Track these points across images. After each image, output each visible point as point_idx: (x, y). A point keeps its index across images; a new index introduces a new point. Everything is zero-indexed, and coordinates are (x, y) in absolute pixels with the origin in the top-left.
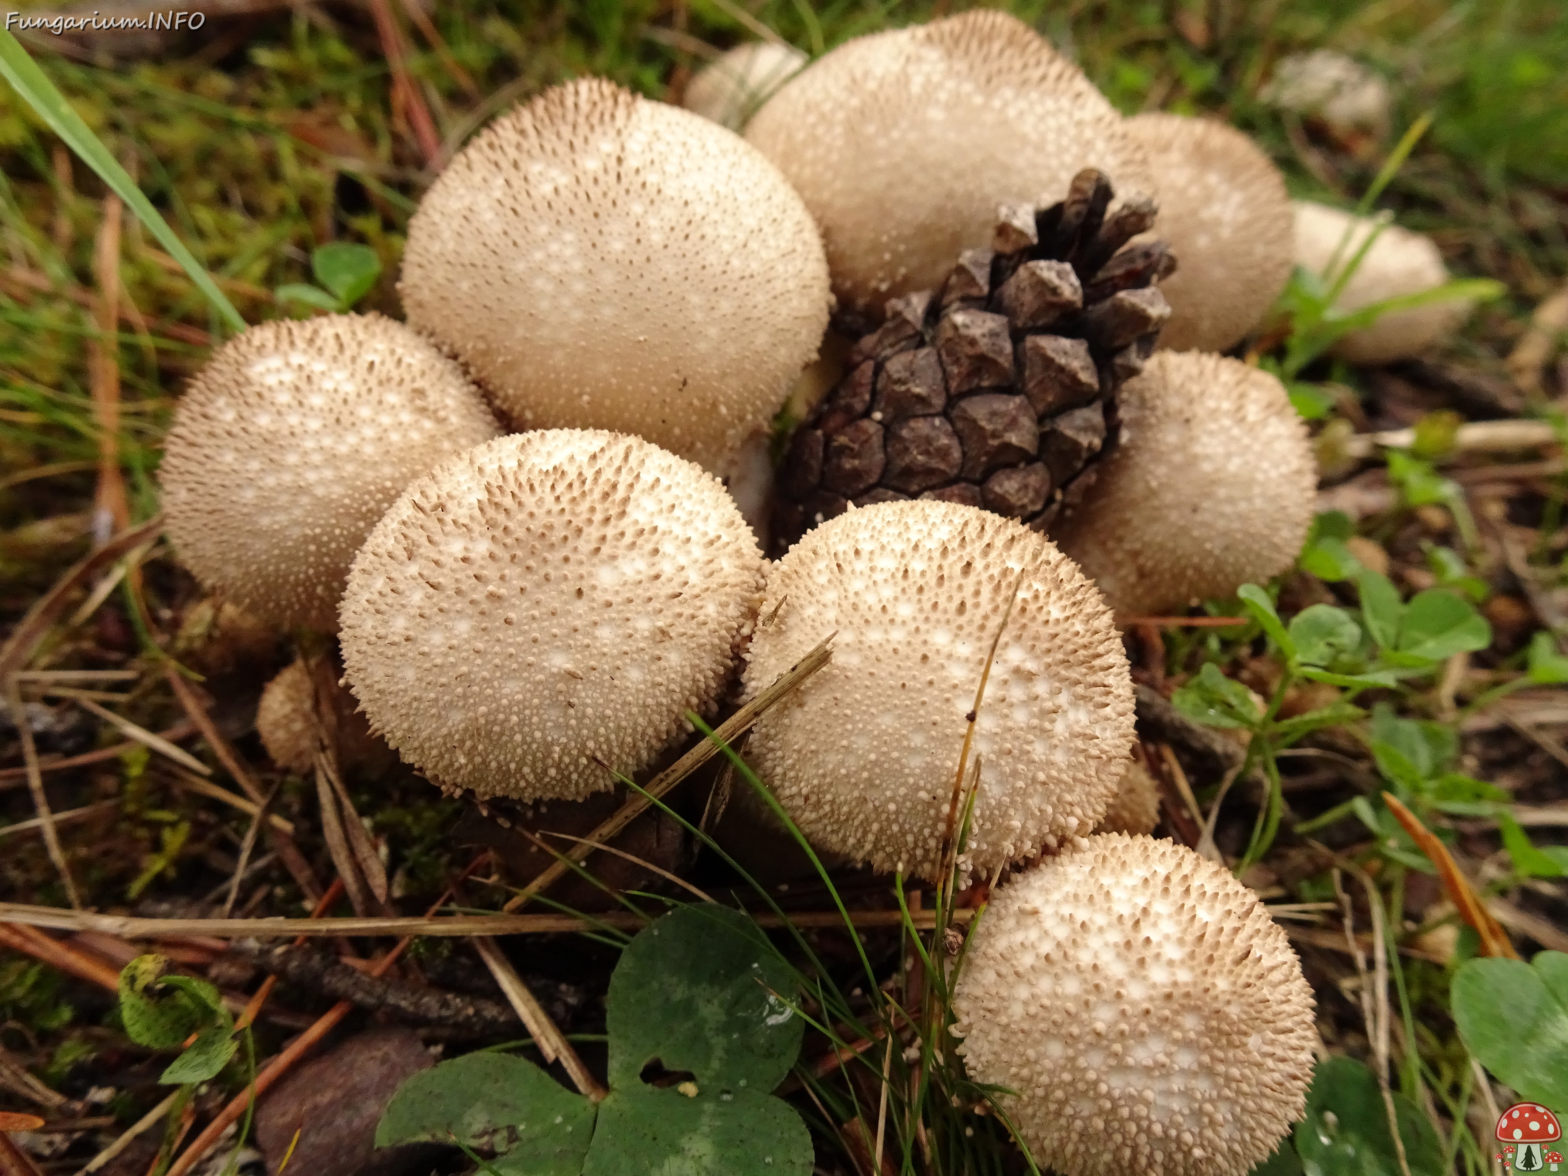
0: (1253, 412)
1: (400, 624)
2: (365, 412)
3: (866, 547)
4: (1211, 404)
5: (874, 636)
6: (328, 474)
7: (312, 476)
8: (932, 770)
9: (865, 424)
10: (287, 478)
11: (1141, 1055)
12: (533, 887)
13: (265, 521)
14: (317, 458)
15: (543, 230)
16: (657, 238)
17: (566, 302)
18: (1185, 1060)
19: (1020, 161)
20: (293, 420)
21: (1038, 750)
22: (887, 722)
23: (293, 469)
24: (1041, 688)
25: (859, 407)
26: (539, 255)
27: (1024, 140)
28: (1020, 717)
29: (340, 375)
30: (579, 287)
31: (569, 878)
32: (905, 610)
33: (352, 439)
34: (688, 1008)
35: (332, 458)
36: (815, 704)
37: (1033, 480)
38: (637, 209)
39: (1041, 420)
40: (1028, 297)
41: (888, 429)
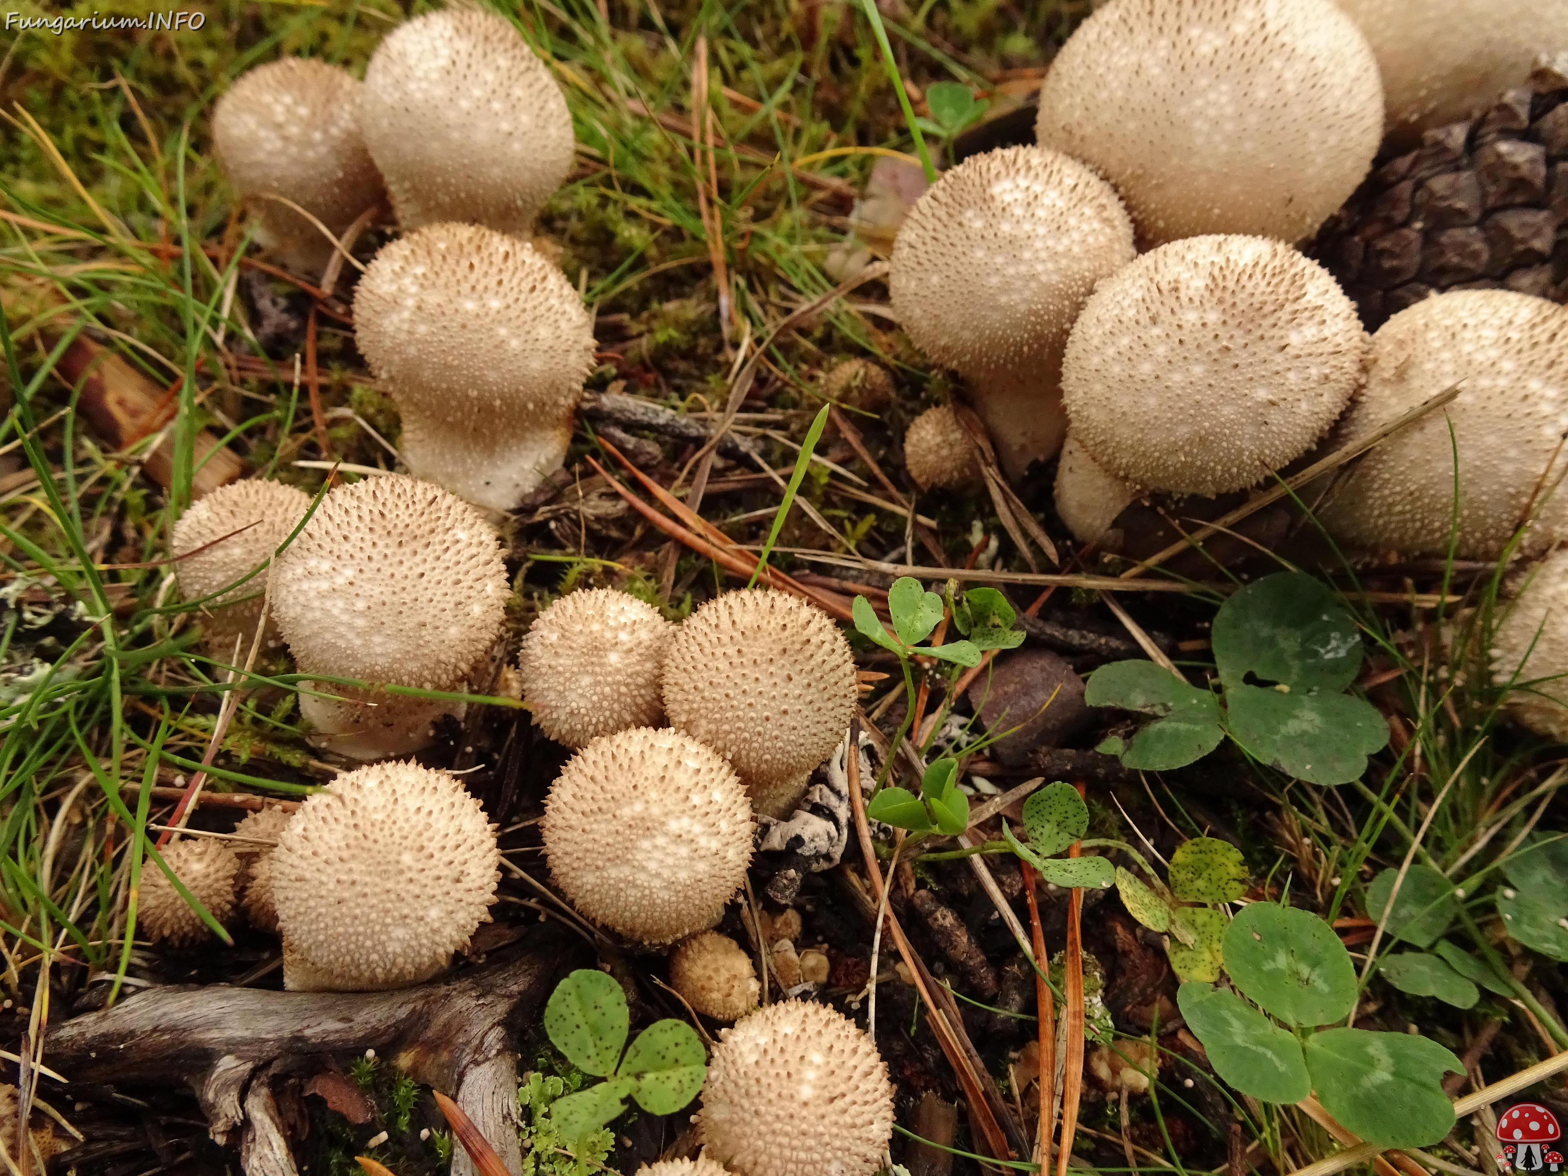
5: (1486, 382)
9: (1405, 232)
12: (1152, 562)
15: (1204, 82)
16: (1292, 88)
17: (1217, 138)
25: (1399, 218)
26: (1199, 102)
29: (1053, 194)
30: (1229, 127)
31: (1191, 550)
32: (1508, 365)
34: (1271, 642)
39: (1559, 229)
40: (1565, 131)
41: (1427, 236)
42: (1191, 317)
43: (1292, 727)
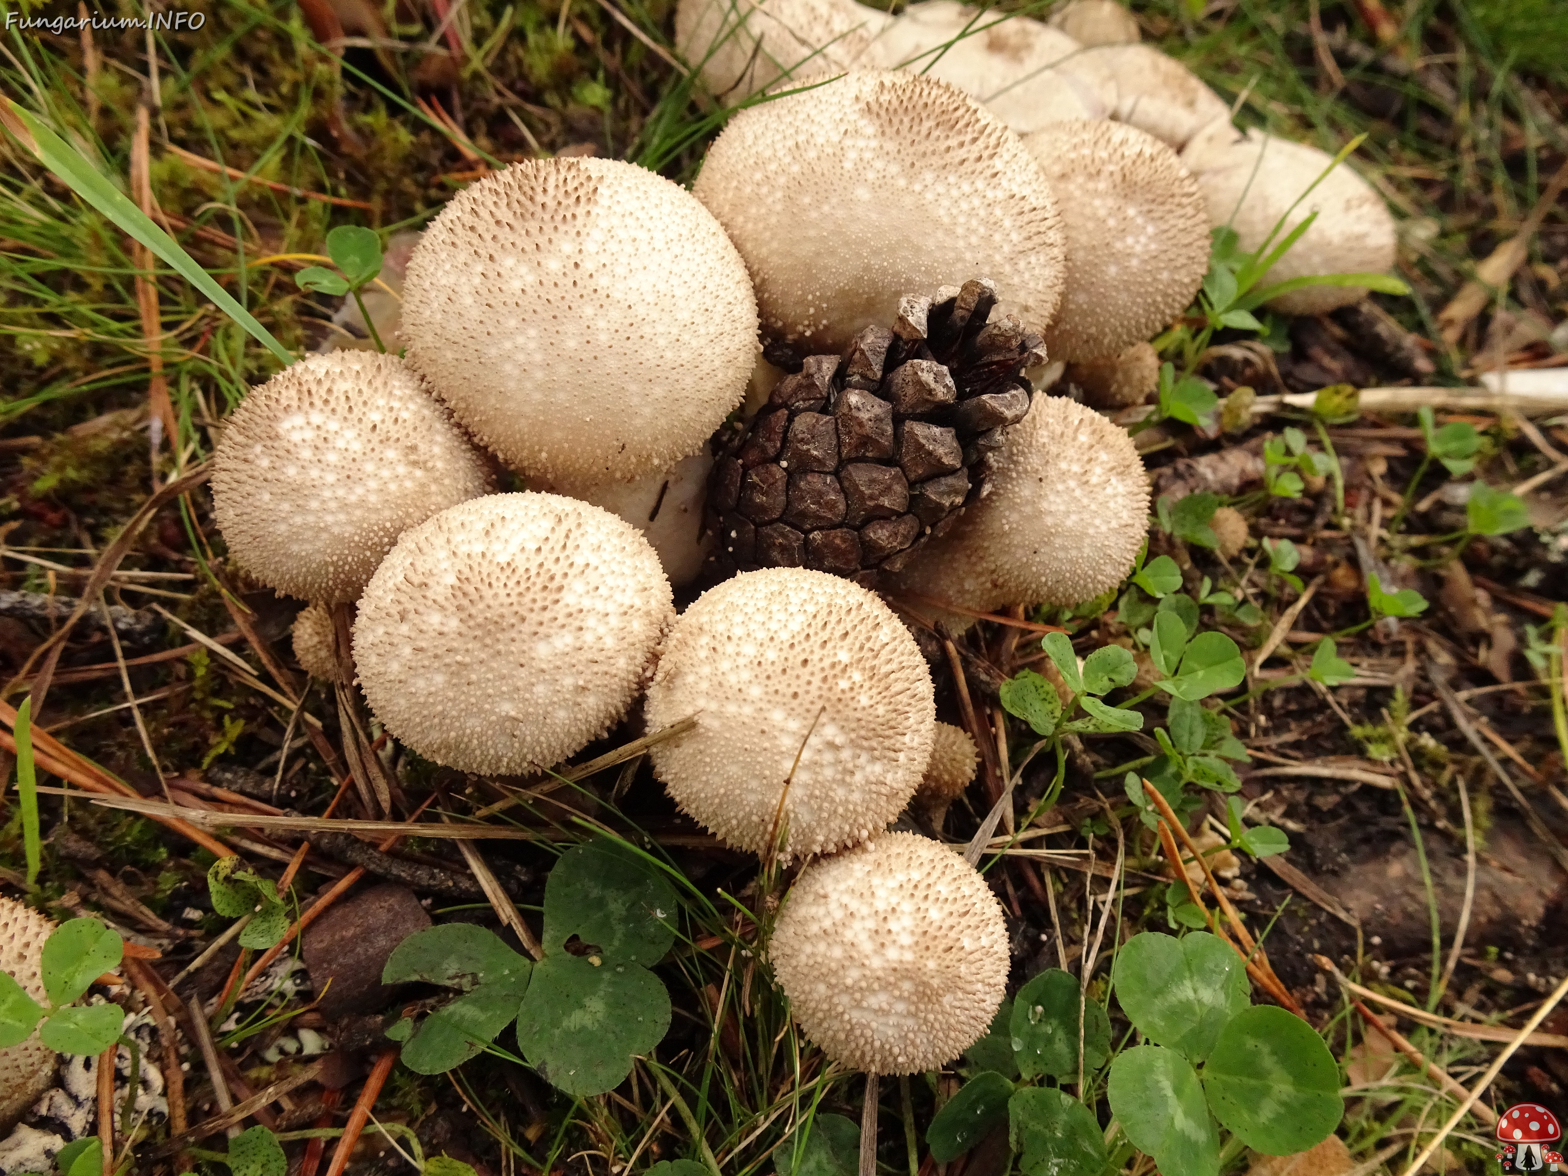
0: (1097, 475)
1: (395, 668)
2: (369, 467)
3: (738, 631)
4: (1063, 466)
5: (731, 709)
6: (342, 517)
7: (329, 519)
9: (774, 468)
10: (311, 519)
11: (873, 1001)
13: (295, 548)
14: (333, 505)
16: (603, 338)
18: (900, 1007)
19: (931, 244)
20: (314, 473)
21: (840, 793)
23: (315, 512)
27: (937, 223)
28: (829, 773)
29: (350, 434)
30: (539, 375)
32: (755, 692)
33: (359, 490)
34: (600, 903)
35: (344, 506)
36: (687, 747)
37: (902, 529)
38: (589, 311)
40: (910, 390)
41: (791, 477)
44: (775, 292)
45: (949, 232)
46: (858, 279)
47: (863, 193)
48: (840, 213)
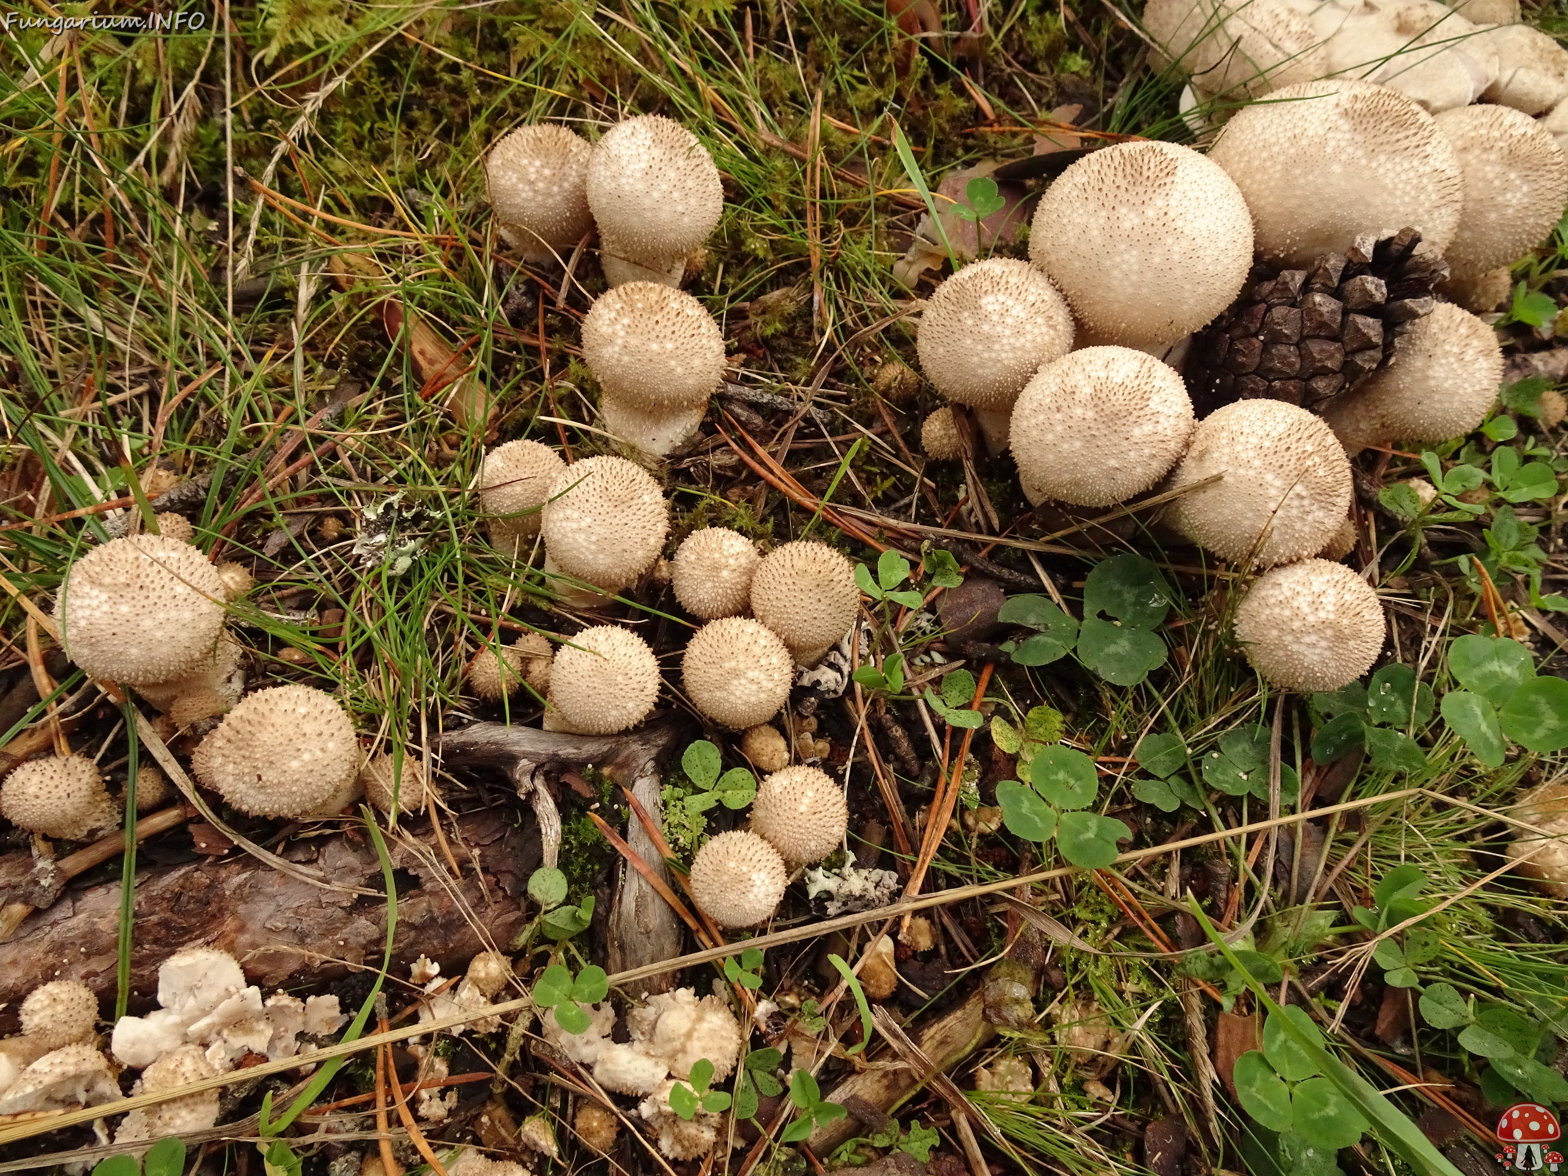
0: (1470, 355)
1: (1050, 437)
2: (1028, 327)
3: (1246, 430)
4: (1447, 347)
5: (1242, 472)
6: (1010, 355)
7: (1004, 355)
8: (1253, 526)
9: (1254, 340)
10: (993, 355)
11: (1307, 639)
12: (1058, 534)
14: (1007, 348)
15: (1122, 247)
16: (1176, 257)
17: (1126, 283)
18: (1324, 644)
19: (1378, 201)
20: (999, 329)
21: (1298, 526)
22: (1239, 506)
23: (996, 351)
24: (1306, 502)
25: (1253, 330)
26: (1118, 259)
27: (1384, 188)
28: (1294, 512)
29: (1019, 308)
30: (1134, 278)
31: (1078, 533)
32: (1257, 463)
33: (1022, 340)
34: (1119, 594)
35: (1014, 349)
36: (1211, 493)
37: (1334, 382)
38: (1170, 241)
39: (1347, 354)
40: (1357, 295)
41: (1266, 346)
42: (1079, 411)
43: (1112, 649)
44: (1265, 228)
45: (1392, 194)
46: (1325, 223)
47: (1337, 168)
48: (1320, 181)
